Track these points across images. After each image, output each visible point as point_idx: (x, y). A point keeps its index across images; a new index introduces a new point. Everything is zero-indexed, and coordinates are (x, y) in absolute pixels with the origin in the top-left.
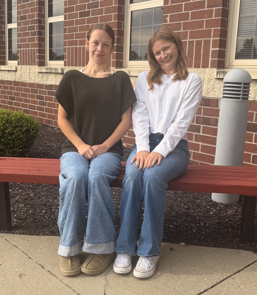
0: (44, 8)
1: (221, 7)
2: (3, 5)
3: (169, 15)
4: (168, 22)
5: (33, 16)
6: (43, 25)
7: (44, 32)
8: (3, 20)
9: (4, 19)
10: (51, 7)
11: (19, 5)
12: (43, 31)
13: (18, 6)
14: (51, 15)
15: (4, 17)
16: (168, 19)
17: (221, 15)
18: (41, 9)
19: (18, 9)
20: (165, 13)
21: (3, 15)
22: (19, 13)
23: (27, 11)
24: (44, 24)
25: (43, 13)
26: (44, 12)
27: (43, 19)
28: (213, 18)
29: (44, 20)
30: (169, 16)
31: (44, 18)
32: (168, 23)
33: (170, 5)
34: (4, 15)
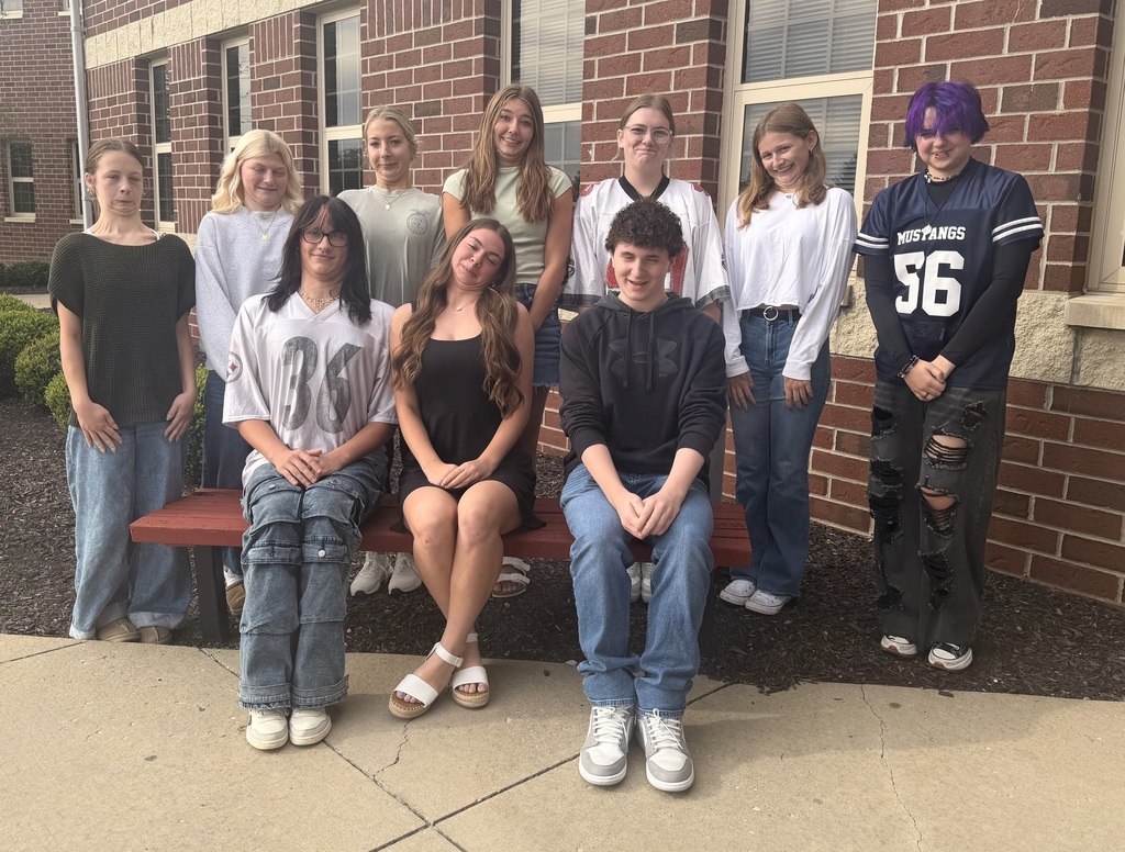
0: (316, 105)
1: (701, 135)
2: (218, 91)
3: (594, 143)
4: (593, 159)
5: (290, 123)
6: (314, 144)
7: (317, 162)
8: (219, 127)
9: (222, 125)
10: (332, 102)
11: (256, 93)
12: (314, 159)
13: (253, 97)
14: (332, 121)
15: (221, 118)
16: (592, 153)
17: (701, 152)
18: (308, 108)
19: (253, 104)
20: (584, 140)
21: (219, 116)
22: (256, 114)
23: (276, 111)
24: (317, 142)
25: (314, 116)
26: (317, 114)
27: (314, 131)
28: (686, 158)
29: (317, 134)
30: (594, 147)
31: (316, 127)
32: (593, 162)
33: (594, 121)
34: (222, 113)
